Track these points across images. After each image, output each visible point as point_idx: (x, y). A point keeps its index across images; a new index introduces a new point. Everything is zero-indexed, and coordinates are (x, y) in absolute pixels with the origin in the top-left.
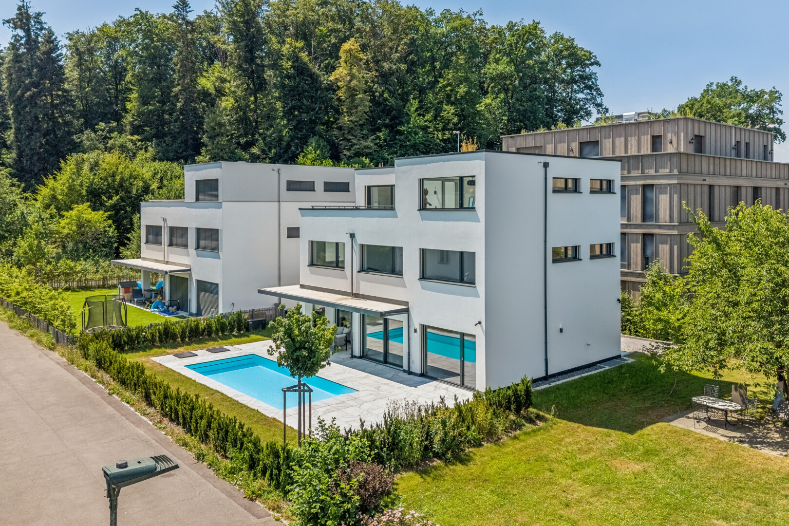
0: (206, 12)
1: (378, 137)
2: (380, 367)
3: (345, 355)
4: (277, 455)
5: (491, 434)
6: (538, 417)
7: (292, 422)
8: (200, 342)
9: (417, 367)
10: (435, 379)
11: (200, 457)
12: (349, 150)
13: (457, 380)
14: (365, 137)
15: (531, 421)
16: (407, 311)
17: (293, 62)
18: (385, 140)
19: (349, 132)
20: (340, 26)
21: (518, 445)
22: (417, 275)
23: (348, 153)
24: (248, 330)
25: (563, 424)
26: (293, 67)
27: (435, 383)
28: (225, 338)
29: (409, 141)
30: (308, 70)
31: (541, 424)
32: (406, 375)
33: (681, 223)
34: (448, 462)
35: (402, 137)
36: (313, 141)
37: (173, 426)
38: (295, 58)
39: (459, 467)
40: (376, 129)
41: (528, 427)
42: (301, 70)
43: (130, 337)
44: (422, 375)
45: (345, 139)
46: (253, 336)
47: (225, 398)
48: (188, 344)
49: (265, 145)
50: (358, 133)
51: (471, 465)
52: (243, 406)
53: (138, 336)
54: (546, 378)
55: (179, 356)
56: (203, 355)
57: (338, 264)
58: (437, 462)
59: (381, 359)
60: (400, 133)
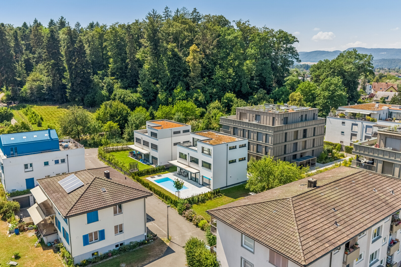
0: (136, 20)
1: (204, 81)
2: (194, 182)
3: (187, 178)
4: (175, 202)
5: (210, 198)
6: (221, 195)
7: (177, 195)
8: (155, 173)
9: (201, 183)
10: (204, 186)
11: (163, 201)
12: (193, 85)
13: (208, 186)
14: (199, 81)
15: (219, 196)
16: (199, 172)
17: (172, 52)
18: (207, 82)
19: (193, 79)
20: (190, 34)
21: (215, 200)
22: (201, 165)
23: (193, 87)
24: (165, 170)
25: (225, 196)
26: (172, 54)
27: (204, 187)
28: (160, 172)
29: (216, 82)
30: (178, 55)
31: (221, 196)
32: (199, 185)
33: (274, 144)
34: (202, 203)
35: (213, 81)
36: (180, 83)
37: (156, 195)
38: (173, 51)
39: (203, 204)
40: (203, 77)
41: (218, 197)
42: (175, 55)
43: (141, 173)
44: (202, 185)
45: (191, 81)
46: (167, 172)
47: (164, 190)
48: (153, 174)
49: (162, 84)
50: (197, 79)
51: (205, 204)
52: (168, 191)
53: (142, 173)
54: (227, 186)
55: (152, 178)
56: (157, 178)
57: (186, 159)
58: (200, 203)
59: (194, 180)
60: (213, 79)
